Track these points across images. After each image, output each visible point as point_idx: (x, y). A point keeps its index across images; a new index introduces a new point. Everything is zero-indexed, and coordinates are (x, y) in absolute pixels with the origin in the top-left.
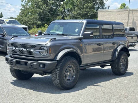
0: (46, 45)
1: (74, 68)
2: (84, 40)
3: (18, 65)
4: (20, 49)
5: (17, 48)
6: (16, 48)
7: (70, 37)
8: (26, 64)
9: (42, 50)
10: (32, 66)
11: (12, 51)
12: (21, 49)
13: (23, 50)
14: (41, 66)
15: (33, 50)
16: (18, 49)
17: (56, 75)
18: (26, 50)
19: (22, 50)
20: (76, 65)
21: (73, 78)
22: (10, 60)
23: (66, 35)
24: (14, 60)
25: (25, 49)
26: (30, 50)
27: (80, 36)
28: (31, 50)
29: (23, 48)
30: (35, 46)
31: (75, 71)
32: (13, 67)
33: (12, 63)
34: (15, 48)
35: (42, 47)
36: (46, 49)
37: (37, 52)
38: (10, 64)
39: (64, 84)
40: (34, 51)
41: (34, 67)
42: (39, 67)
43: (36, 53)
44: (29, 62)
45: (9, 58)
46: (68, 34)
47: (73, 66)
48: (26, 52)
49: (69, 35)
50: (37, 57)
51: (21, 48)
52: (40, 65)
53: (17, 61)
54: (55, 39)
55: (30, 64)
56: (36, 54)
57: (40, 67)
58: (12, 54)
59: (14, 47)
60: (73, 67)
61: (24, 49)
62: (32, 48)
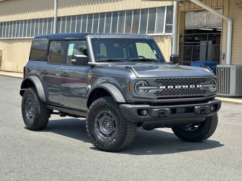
4: (176, 87)
6: (167, 87)
11: (157, 93)
12: (180, 87)
15: (201, 86)
18: (189, 87)
22: (157, 109)
26: (196, 86)
28: (198, 86)
29: (183, 84)
34: (164, 87)
41: (206, 112)
44: (197, 106)
51: (180, 84)
55: (200, 107)
58: (158, 98)
59: (163, 85)
61: (184, 87)
62: (200, 83)
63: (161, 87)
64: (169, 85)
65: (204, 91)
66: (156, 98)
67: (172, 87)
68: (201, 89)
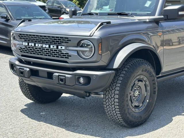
0: (90, 36)
1: (147, 83)
2: (164, 24)
3: (34, 78)
4: (37, 45)
5: (30, 44)
6: (28, 44)
7: (136, 19)
8: (50, 75)
9: (82, 46)
10: (62, 80)
11: (21, 49)
12: (40, 45)
13: (42, 49)
14: (82, 80)
15: (63, 48)
16: (33, 45)
17: (112, 96)
18: (50, 47)
19: (42, 47)
20: (152, 76)
21: (145, 104)
22: (19, 67)
23: (126, 15)
24: (27, 68)
25: (47, 46)
26: (57, 47)
27: (156, 16)
28: (59, 47)
29: (43, 43)
30: (67, 38)
31: (148, 88)
32: (25, 81)
33: (22, 73)
35: (82, 42)
36: (91, 44)
37: (72, 51)
38: (18, 76)
39: (128, 115)
40: (66, 49)
41: (66, 84)
42: (77, 83)
43: (70, 53)
44: (57, 73)
45: (17, 63)
46: (130, 12)
47: (145, 79)
48: (49, 52)
49: (132, 15)
50: (72, 62)
52: (79, 78)
53: (31, 70)
54: (109, 23)
55: (59, 76)
56: (70, 56)
57: (80, 83)
58: (22, 56)
59: (25, 41)
60: (145, 81)
62: (61, 44)
68: (63, 52)
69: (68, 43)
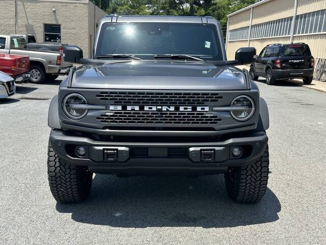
0: (247, 89)
4: (146, 108)
6: (124, 108)
11: (104, 118)
12: (154, 108)
13: (160, 113)
14: (236, 152)
15: (207, 109)
18: (177, 109)
22: (100, 148)
25: (172, 109)
26: (194, 109)
29: (163, 104)
30: (216, 94)
34: (119, 108)
36: (251, 101)
40: (211, 110)
41: (216, 160)
50: (221, 128)
55: (201, 150)
56: (220, 120)
57: (234, 156)
61: (164, 109)
62: (204, 103)
63: (112, 108)
64: (129, 103)
65: (215, 120)
66: (102, 127)
67: (137, 108)
68: (207, 115)
69: (217, 101)
